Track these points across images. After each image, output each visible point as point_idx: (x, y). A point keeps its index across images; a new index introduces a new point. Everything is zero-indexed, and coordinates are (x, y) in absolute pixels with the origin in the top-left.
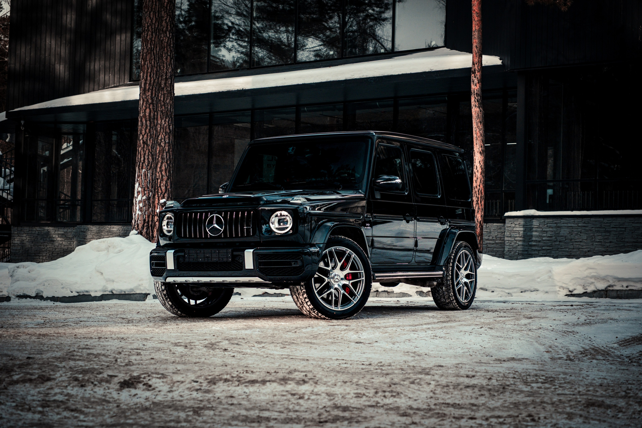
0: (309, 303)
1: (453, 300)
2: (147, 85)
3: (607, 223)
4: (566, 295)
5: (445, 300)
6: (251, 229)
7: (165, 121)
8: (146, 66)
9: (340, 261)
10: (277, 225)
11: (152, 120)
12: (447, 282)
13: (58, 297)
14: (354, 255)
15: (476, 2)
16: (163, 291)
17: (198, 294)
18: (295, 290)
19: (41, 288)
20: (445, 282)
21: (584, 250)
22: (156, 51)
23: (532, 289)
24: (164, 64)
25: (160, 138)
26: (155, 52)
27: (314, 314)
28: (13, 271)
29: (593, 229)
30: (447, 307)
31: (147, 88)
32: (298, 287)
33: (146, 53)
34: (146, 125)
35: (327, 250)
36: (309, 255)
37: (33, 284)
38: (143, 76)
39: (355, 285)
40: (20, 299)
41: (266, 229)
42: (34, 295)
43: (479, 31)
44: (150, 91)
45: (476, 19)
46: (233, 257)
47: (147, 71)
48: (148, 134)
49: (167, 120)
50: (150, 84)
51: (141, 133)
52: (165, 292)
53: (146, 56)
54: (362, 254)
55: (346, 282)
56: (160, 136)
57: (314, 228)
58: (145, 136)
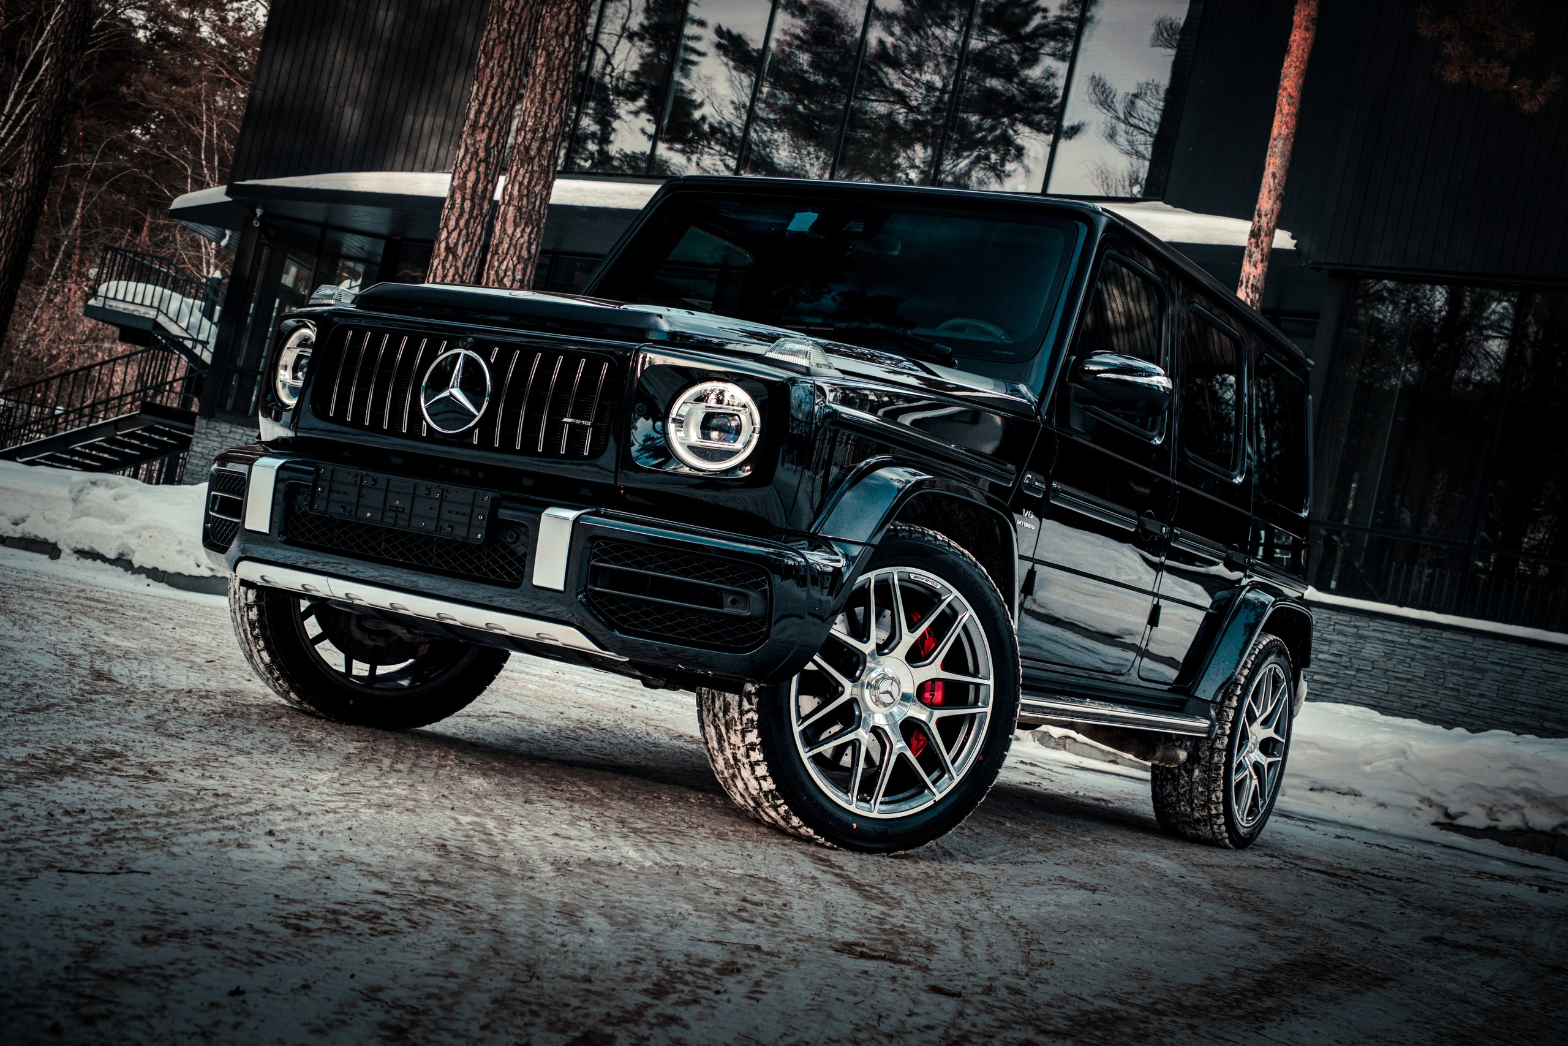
0: (762, 770)
1: (1217, 816)
2: (483, 115)
3: (1480, 650)
4: (1435, 824)
5: (1193, 810)
6: (590, 431)
7: (523, 231)
8: (488, 70)
9: (912, 628)
10: (694, 436)
11: (477, 201)
12: (1212, 757)
13: (165, 572)
14: (968, 614)
15: (1292, 70)
16: (249, 607)
17: (381, 643)
18: (717, 704)
19: (132, 542)
20: (1204, 754)
21: (1413, 701)
22: (520, 39)
23: (1344, 788)
24: (545, 104)
25: (503, 267)
26: (516, 41)
27: (773, 814)
28: (81, 491)
29: (1445, 656)
30: (1190, 831)
31: (482, 122)
32: (733, 698)
33: (494, 40)
34: (462, 208)
35: (872, 575)
36: (802, 582)
37: (116, 529)
38: (477, 94)
39: (950, 729)
40: (81, 559)
41: (648, 438)
42: (112, 555)
43: (1286, 139)
44: (487, 130)
45: (1286, 109)
46: (496, 527)
47: (490, 82)
48: (461, 231)
49: (528, 230)
50: (489, 114)
51: (446, 226)
52: (253, 614)
53: (493, 47)
54: (999, 615)
55: (921, 713)
56: (505, 263)
57: (838, 482)
58: (455, 235)
